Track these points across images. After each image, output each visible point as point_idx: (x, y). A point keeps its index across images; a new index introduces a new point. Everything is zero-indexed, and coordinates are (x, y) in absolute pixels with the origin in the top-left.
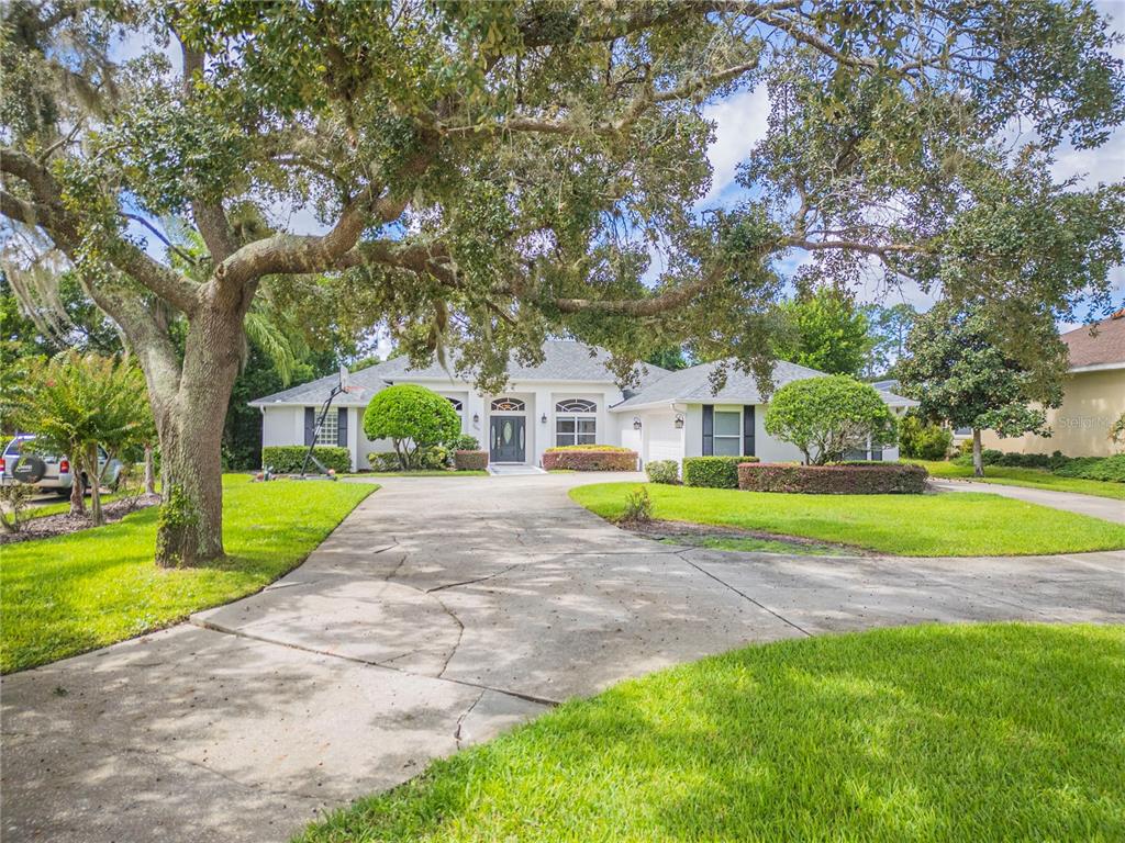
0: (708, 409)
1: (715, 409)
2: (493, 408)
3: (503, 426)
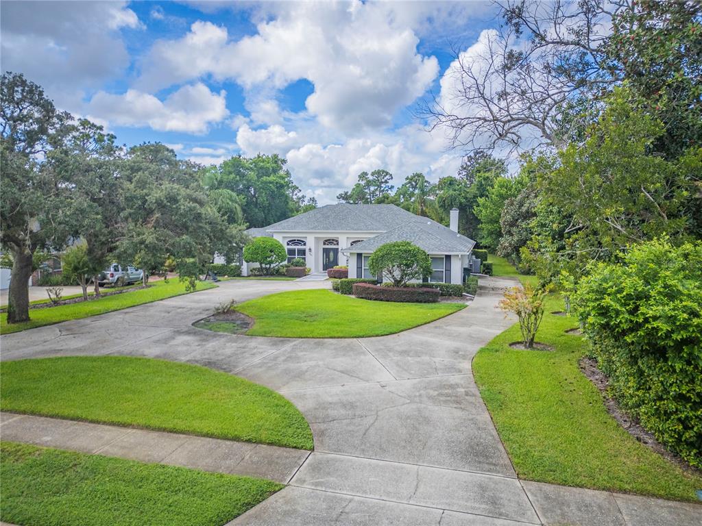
0: (359, 255)
1: (363, 255)
2: (324, 244)
3: (329, 253)
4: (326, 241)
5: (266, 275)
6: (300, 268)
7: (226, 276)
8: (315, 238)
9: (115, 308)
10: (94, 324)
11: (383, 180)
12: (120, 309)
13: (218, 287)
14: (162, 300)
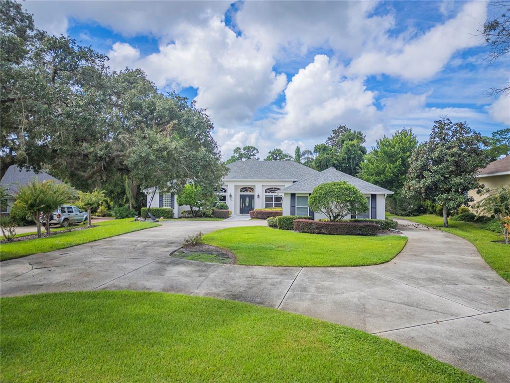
0: (293, 195)
1: (296, 195)
2: (241, 191)
3: (245, 199)
4: (243, 189)
5: (195, 217)
6: (224, 210)
7: (162, 218)
8: (235, 185)
9: (78, 242)
10: (64, 257)
11: (252, 154)
12: (83, 244)
13: (161, 225)
14: (119, 235)
